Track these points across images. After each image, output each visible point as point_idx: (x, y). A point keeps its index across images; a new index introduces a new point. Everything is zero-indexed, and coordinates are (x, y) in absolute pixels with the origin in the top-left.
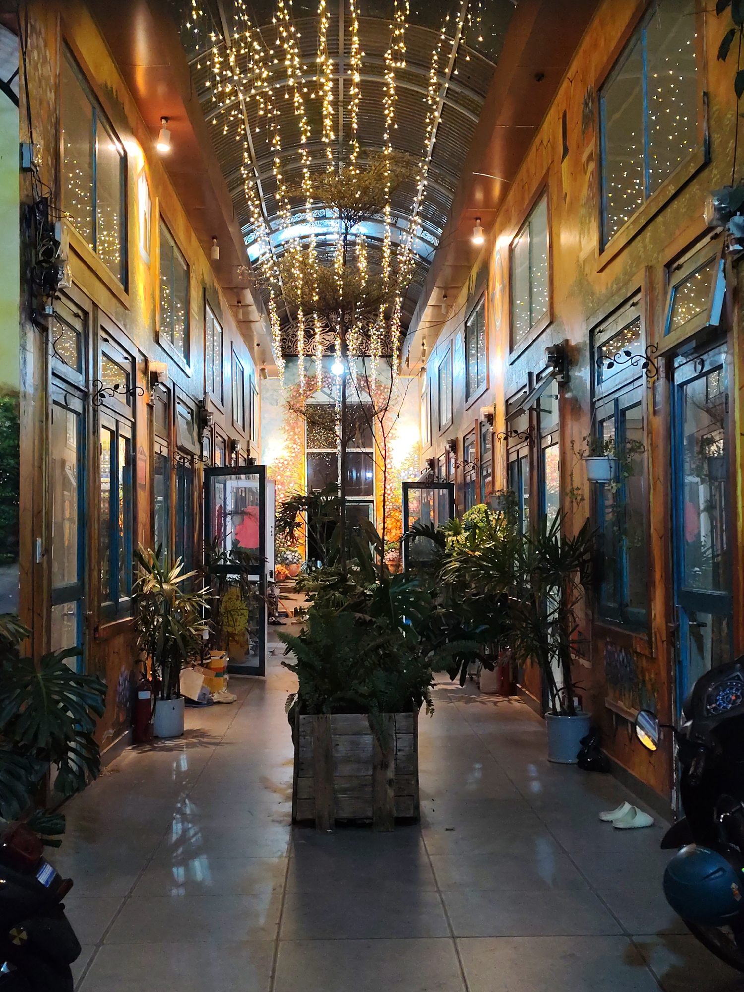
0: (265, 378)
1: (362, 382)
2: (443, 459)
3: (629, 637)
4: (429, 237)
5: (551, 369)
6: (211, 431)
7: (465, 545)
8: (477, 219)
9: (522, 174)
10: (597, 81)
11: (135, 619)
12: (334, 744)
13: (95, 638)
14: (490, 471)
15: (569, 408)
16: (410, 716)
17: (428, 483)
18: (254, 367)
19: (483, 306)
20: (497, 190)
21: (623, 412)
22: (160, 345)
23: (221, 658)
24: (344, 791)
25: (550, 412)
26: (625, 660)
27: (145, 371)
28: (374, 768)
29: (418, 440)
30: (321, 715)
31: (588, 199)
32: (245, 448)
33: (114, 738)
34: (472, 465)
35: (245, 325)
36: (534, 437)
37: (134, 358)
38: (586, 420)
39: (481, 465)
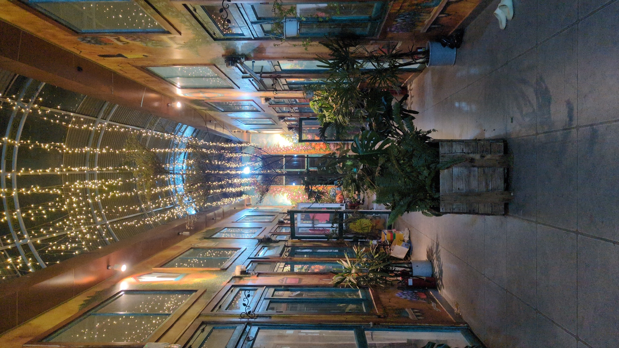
0: (251, 204)
1: (253, 160)
2: (288, 123)
3: (389, 15)
4: (183, 129)
5: (238, 65)
6: (273, 235)
7: (330, 112)
8: (168, 106)
9: (140, 81)
10: (74, 35)
11: (370, 288)
12: (458, 191)
13: (385, 317)
14: (293, 100)
15: (259, 54)
16: (442, 145)
17: (299, 130)
18: (245, 210)
19: (212, 102)
20: (153, 95)
21: (258, 18)
22: (228, 268)
23: (386, 234)
24: (487, 185)
25: (262, 67)
26: (403, 18)
27: (240, 278)
28: (474, 166)
29: (279, 134)
30: (441, 199)
31: (141, 41)
32: (282, 215)
33: (437, 303)
34: (290, 109)
35: (225, 215)
36: (276, 75)
37: (233, 286)
38: (265, 43)
39: (290, 104)
